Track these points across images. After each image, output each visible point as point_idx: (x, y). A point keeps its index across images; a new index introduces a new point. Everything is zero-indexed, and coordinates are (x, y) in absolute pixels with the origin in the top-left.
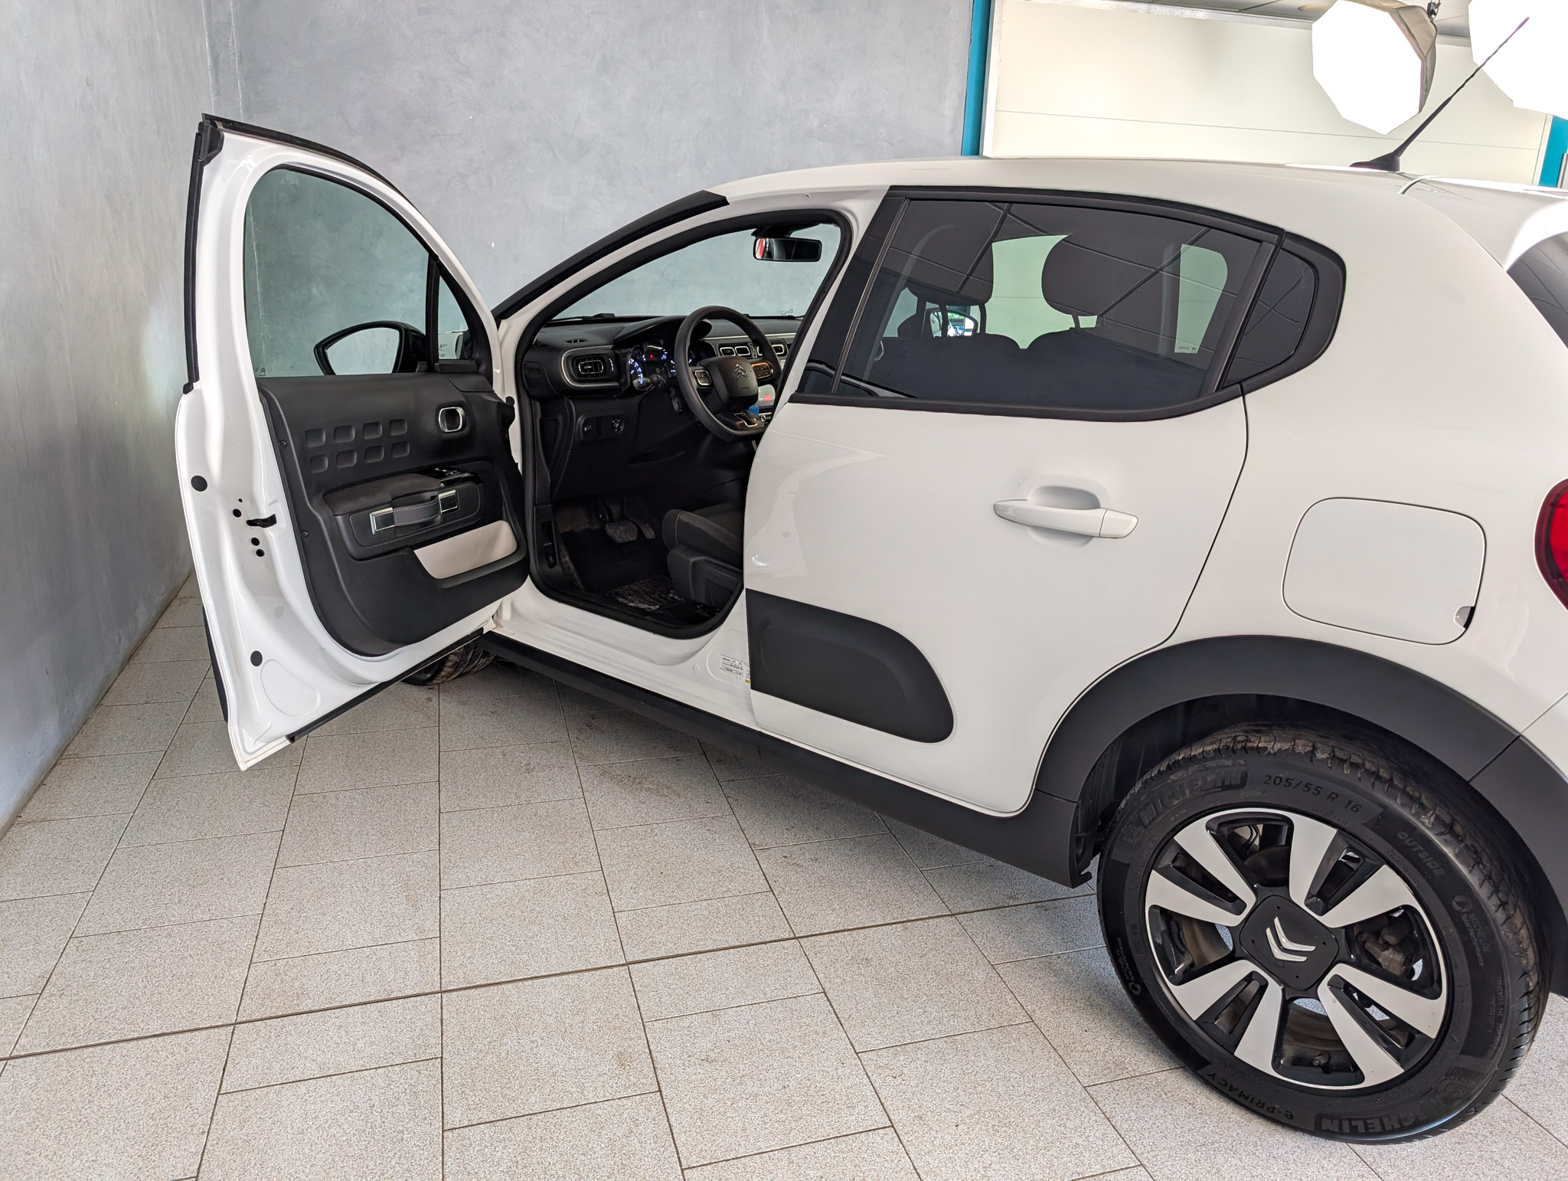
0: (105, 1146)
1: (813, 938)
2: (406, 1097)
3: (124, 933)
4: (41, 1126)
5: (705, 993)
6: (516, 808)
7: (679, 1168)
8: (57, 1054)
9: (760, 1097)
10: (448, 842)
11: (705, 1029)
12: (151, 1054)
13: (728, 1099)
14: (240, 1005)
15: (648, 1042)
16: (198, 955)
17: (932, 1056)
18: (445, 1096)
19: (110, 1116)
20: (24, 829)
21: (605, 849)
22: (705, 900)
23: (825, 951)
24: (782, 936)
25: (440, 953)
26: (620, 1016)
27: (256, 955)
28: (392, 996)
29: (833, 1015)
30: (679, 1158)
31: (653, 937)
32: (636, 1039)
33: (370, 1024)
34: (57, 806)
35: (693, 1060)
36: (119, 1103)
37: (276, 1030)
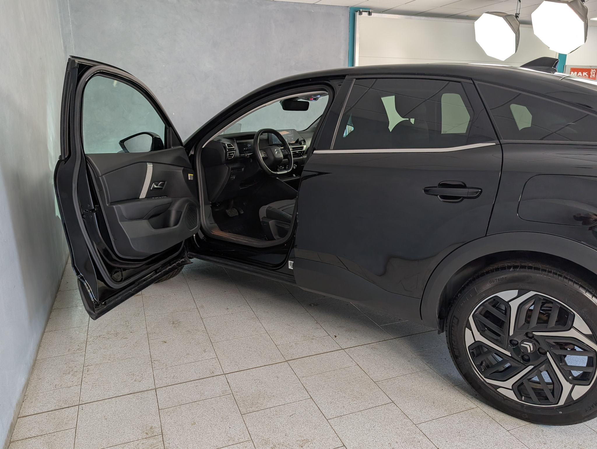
0: (126, 428)
1: (349, 349)
2: (225, 406)
5: (317, 368)
7: (326, 419)
8: (96, 402)
10: (208, 328)
12: (130, 400)
14: (155, 383)
15: (302, 384)
17: (400, 381)
20: (49, 333)
21: (266, 326)
23: (354, 352)
24: (337, 349)
25: (219, 362)
26: (290, 377)
28: (208, 377)
29: (363, 371)
30: (325, 417)
31: (293, 352)
32: (298, 383)
33: (203, 385)
34: (58, 325)
35: (319, 388)
36: (125, 415)
37: (171, 389)
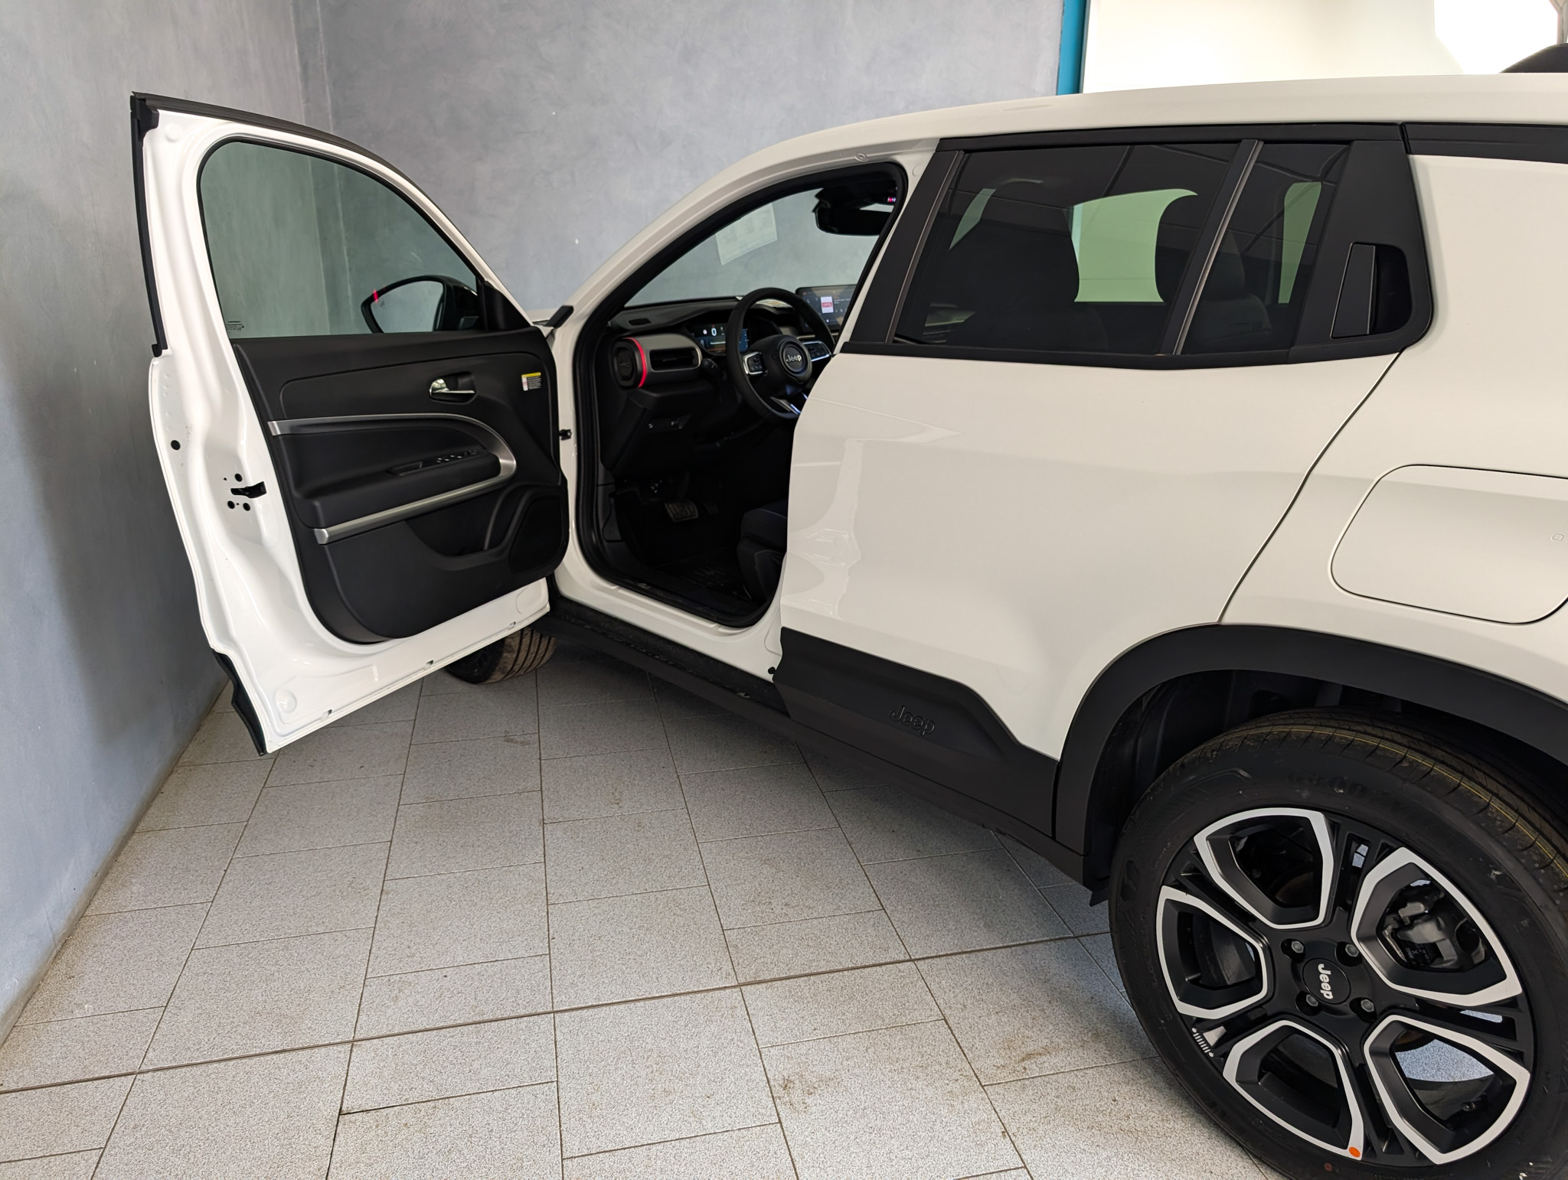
3: (243, 945)
4: (171, 1144)
5: (821, 1017)
6: (619, 819)
9: (884, 1132)
10: (553, 854)
11: (823, 1057)
13: (851, 1133)
15: (765, 1069)
16: (314, 969)
17: (1063, 1091)
18: (563, 1121)
19: (236, 1135)
20: (144, 838)
21: (710, 863)
22: (816, 918)
23: (943, 975)
24: (898, 958)
26: (735, 1041)
27: (370, 970)
31: (764, 957)
32: (753, 1066)
33: (485, 1044)
34: (175, 815)
37: (393, 1048)
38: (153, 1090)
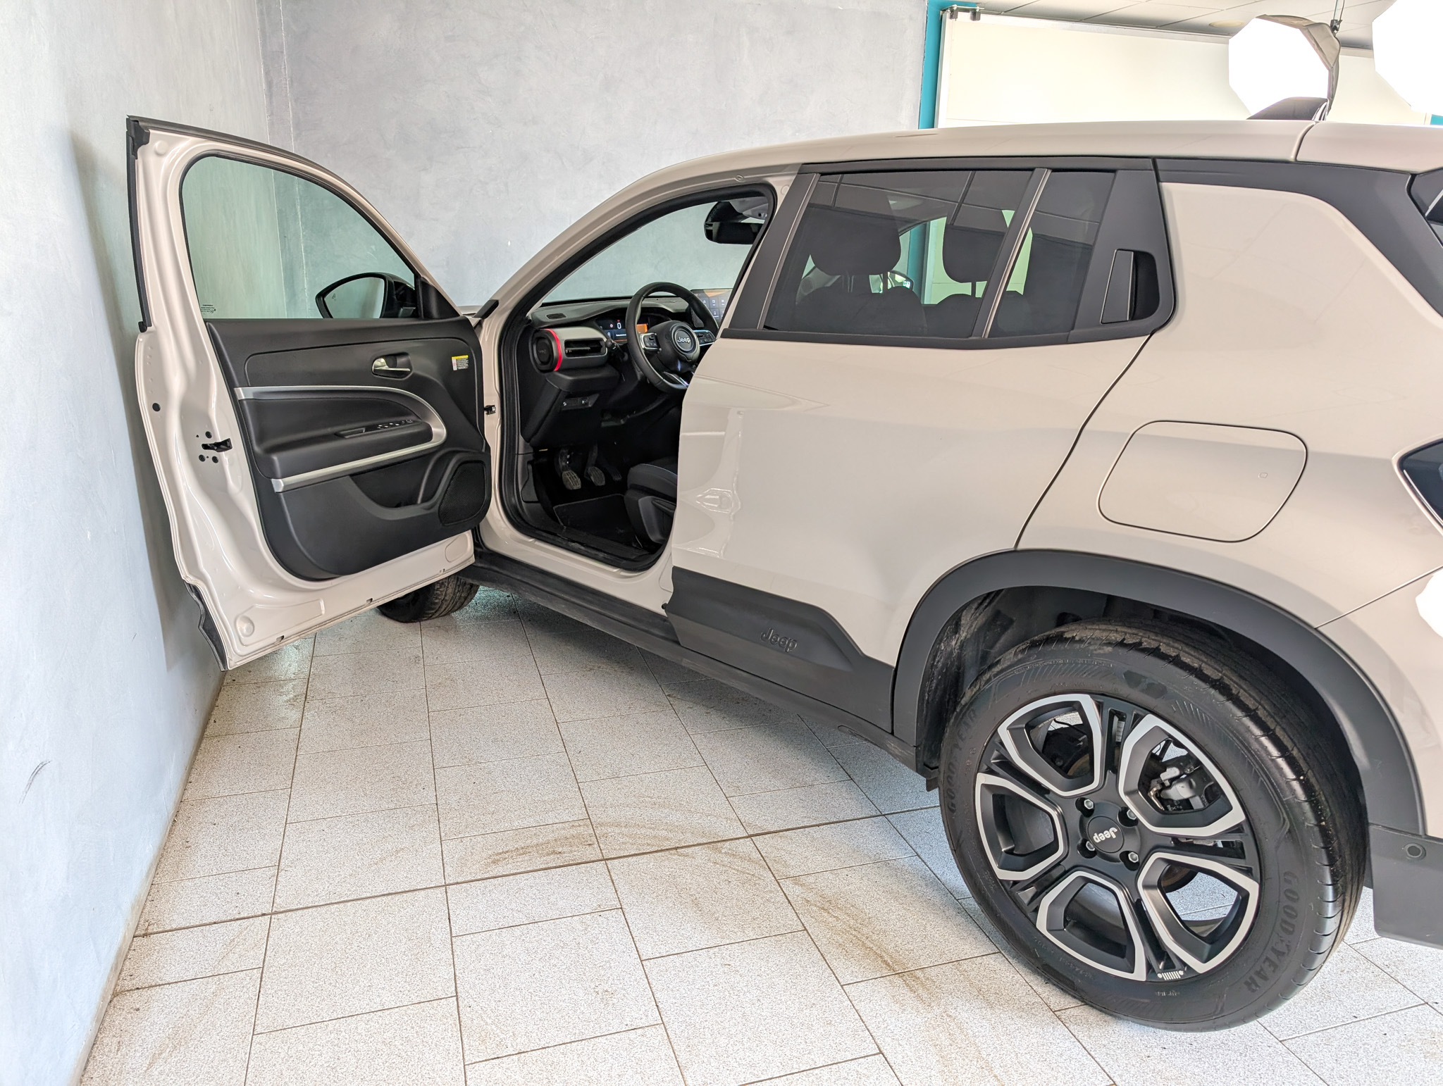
1: (897, 815)
3: (328, 819)
7: (839, 985)
10: (571, 745)
14: (444, 872)
15: (785, 894)
23: (910, 825)
24: (871, 814)
26: (757, 875)
27: (443, 834)
28: (565, 863)
30: (836, 977)
32: (774, 891)
33: (555, 884)
34: (234, 723)
37: (479, 889)
38: (289, 926)
